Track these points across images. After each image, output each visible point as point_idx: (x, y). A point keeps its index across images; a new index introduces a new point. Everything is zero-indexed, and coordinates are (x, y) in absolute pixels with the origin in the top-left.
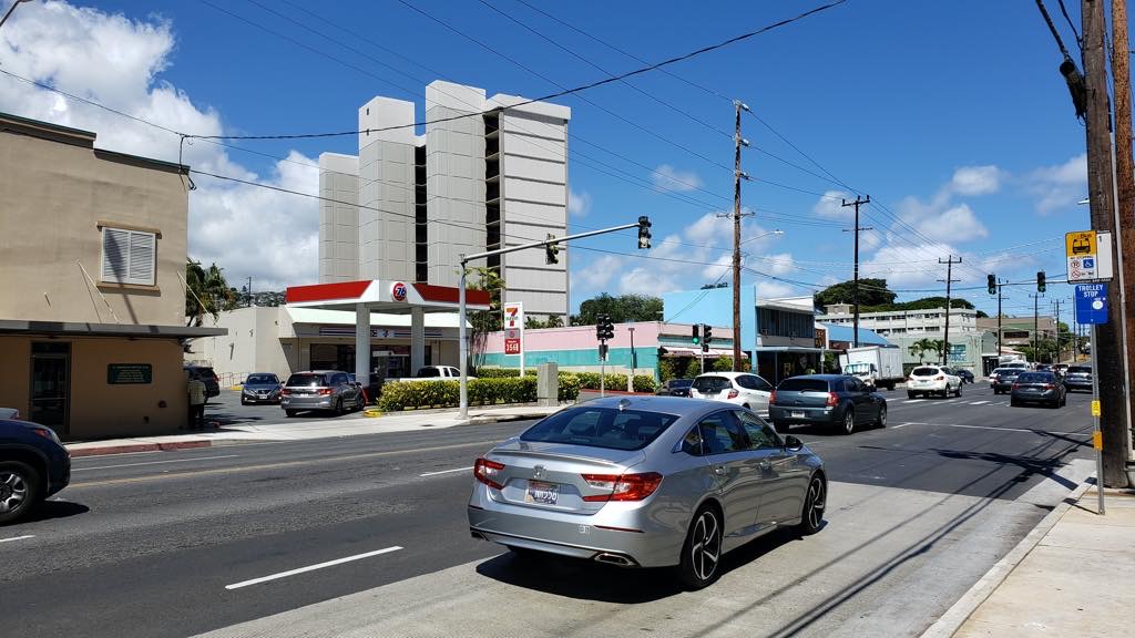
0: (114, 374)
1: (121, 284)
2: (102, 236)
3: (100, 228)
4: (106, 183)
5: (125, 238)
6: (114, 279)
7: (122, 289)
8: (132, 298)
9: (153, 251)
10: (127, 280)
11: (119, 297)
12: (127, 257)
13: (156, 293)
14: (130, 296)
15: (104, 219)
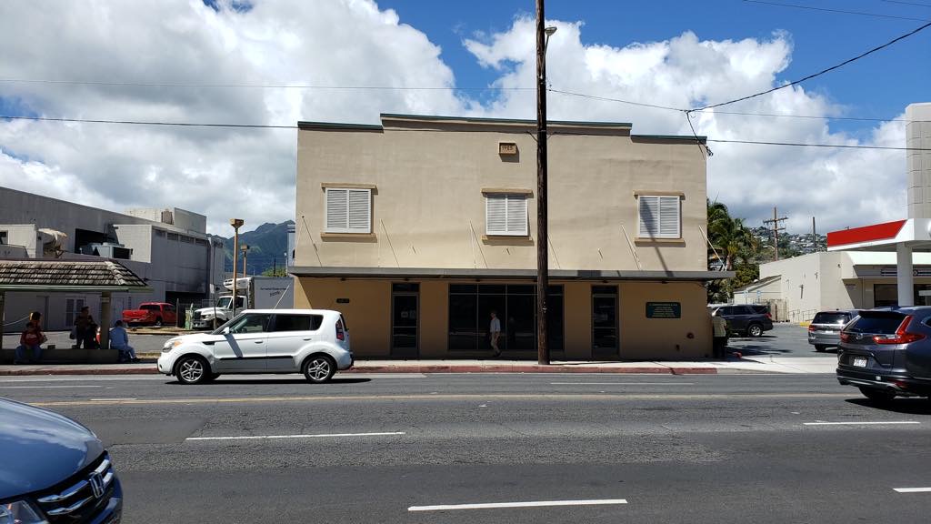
0: (651, 310)
1: (653, 239)
2: (638, 203)
3: (636, 196)
4: (639, 161)
5: (656, 203)
6: (647, 236)
7: (654, 243)
8: (663, 250)
9: (678, 211)
10: (658, 235)
11: (652, 249)
12: (657, 217)
13: (682, 245)
14: (661, 249)
15: (640, 189)
